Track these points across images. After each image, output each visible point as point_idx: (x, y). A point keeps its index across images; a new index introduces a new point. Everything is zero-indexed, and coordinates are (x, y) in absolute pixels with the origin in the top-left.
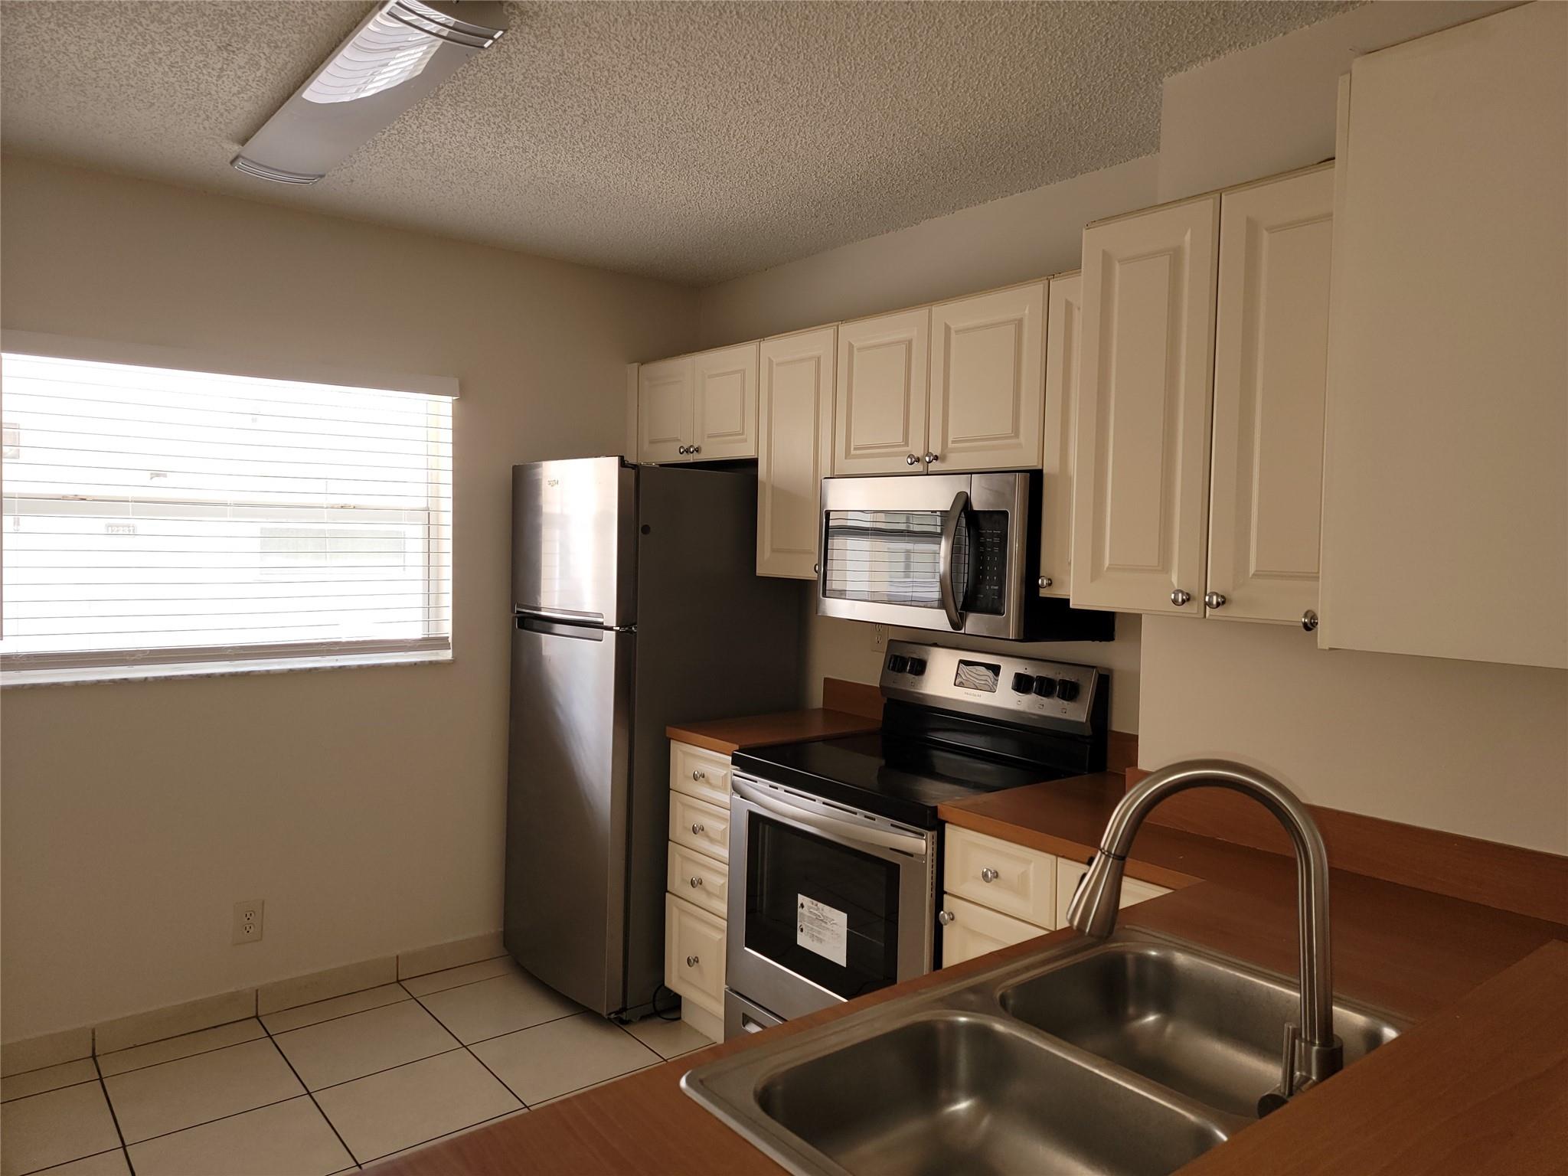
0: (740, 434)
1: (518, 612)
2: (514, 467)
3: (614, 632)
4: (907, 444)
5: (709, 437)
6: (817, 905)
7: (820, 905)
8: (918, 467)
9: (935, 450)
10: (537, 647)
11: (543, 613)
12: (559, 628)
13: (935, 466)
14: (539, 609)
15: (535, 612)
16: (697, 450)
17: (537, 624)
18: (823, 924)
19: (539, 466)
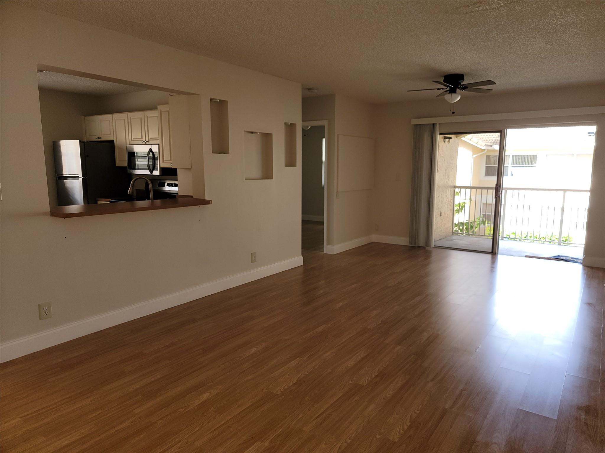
0: (109, 135)
1: (58, 176)
2: (53, 142)
3: (82, 178)
4: (142, 138)
5: (103, 135)
8: (144, 143)
9: (147, 140)
10: (64, 183)
11: (64, 175)
12: (68, 178)
13: (147, 143)
14: (63, 174)
15: (62, 175)
16: (101, 138)
17: (63, 178)
19: (60, 142)
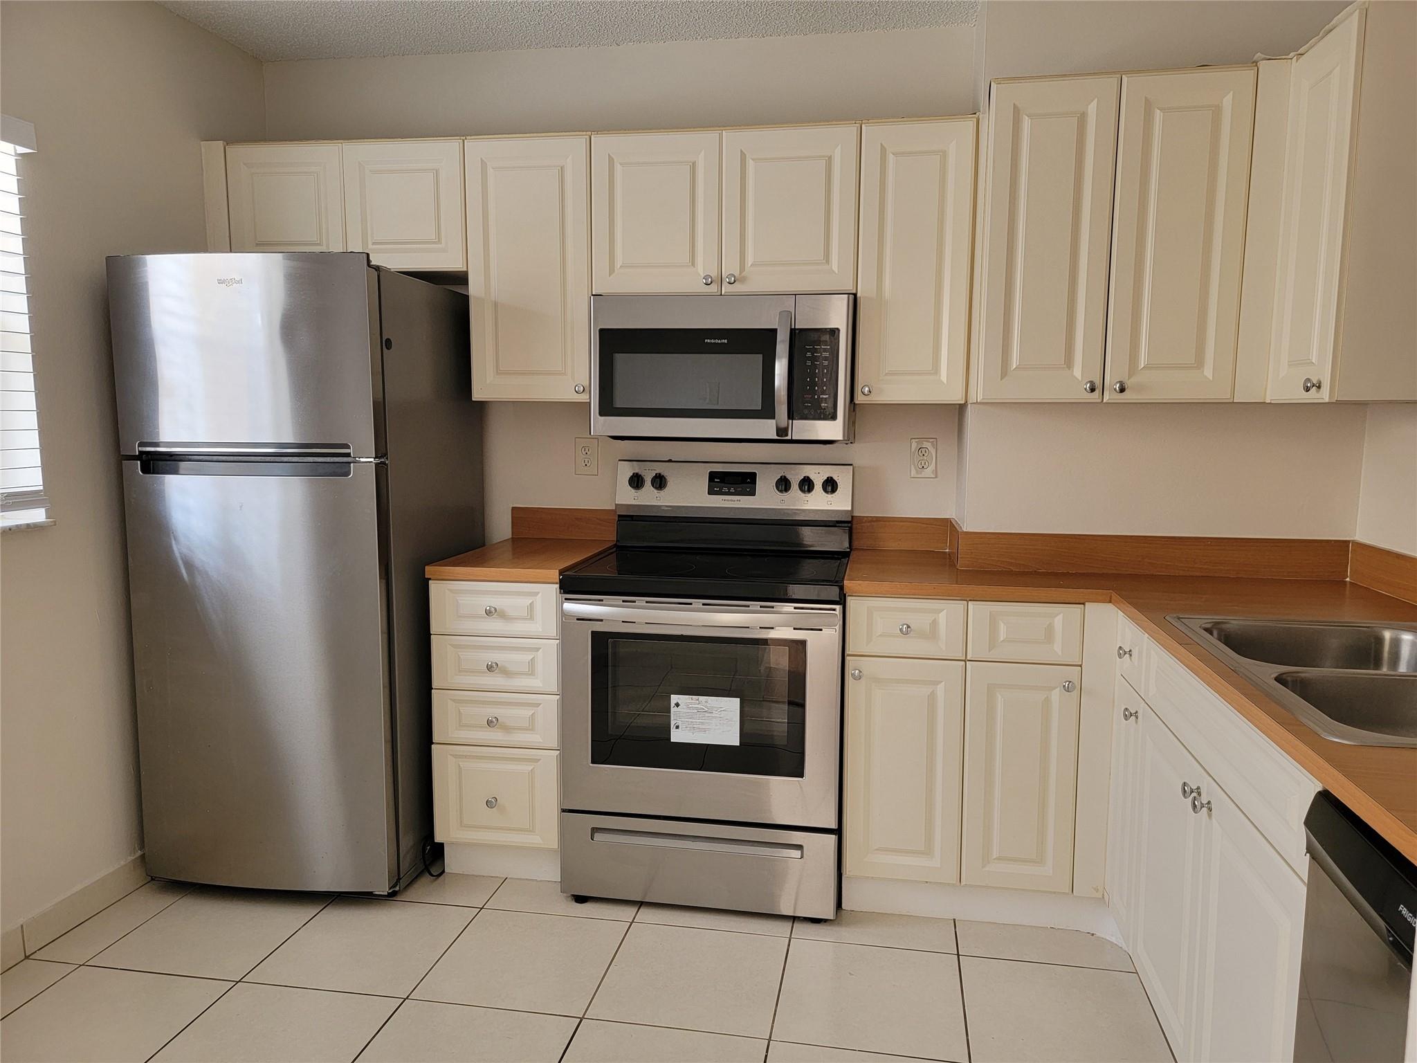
2: (108, 258)
4: (695, 264)
5: (376, 243)
6: (698, 700)
7: (701, 698)
8: (714, 287)
9: (734, 271)
18: (707, 715)
